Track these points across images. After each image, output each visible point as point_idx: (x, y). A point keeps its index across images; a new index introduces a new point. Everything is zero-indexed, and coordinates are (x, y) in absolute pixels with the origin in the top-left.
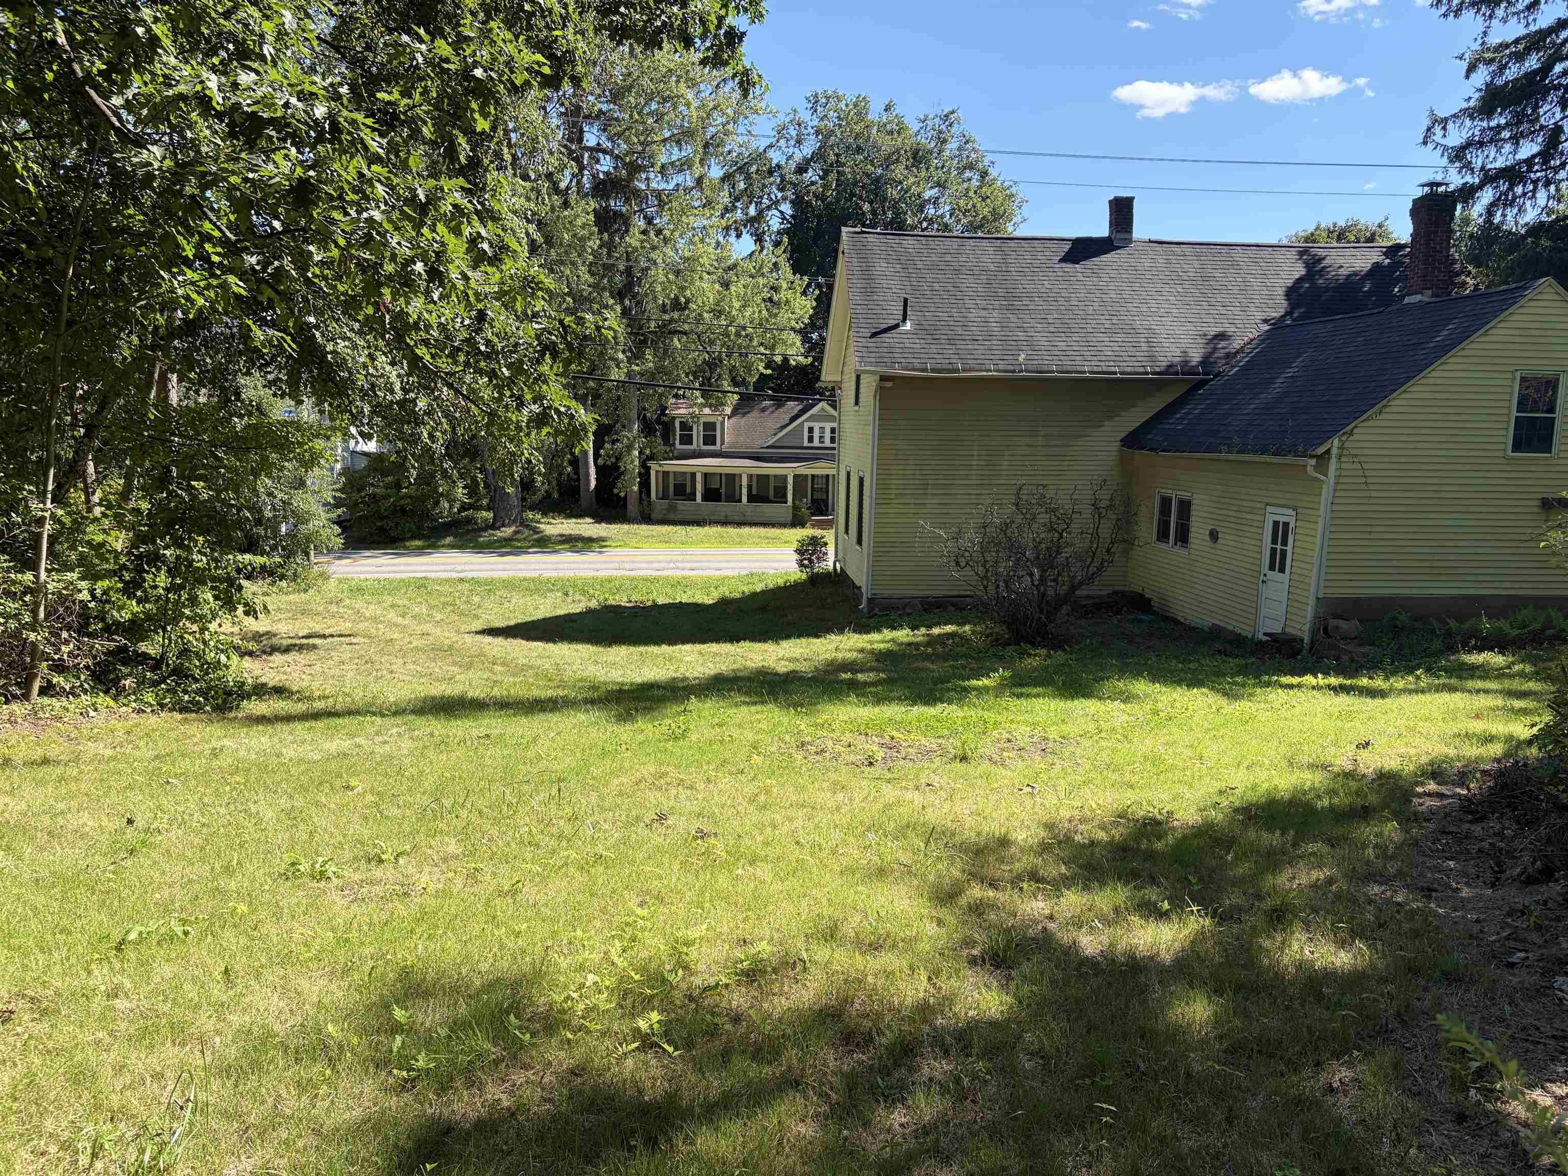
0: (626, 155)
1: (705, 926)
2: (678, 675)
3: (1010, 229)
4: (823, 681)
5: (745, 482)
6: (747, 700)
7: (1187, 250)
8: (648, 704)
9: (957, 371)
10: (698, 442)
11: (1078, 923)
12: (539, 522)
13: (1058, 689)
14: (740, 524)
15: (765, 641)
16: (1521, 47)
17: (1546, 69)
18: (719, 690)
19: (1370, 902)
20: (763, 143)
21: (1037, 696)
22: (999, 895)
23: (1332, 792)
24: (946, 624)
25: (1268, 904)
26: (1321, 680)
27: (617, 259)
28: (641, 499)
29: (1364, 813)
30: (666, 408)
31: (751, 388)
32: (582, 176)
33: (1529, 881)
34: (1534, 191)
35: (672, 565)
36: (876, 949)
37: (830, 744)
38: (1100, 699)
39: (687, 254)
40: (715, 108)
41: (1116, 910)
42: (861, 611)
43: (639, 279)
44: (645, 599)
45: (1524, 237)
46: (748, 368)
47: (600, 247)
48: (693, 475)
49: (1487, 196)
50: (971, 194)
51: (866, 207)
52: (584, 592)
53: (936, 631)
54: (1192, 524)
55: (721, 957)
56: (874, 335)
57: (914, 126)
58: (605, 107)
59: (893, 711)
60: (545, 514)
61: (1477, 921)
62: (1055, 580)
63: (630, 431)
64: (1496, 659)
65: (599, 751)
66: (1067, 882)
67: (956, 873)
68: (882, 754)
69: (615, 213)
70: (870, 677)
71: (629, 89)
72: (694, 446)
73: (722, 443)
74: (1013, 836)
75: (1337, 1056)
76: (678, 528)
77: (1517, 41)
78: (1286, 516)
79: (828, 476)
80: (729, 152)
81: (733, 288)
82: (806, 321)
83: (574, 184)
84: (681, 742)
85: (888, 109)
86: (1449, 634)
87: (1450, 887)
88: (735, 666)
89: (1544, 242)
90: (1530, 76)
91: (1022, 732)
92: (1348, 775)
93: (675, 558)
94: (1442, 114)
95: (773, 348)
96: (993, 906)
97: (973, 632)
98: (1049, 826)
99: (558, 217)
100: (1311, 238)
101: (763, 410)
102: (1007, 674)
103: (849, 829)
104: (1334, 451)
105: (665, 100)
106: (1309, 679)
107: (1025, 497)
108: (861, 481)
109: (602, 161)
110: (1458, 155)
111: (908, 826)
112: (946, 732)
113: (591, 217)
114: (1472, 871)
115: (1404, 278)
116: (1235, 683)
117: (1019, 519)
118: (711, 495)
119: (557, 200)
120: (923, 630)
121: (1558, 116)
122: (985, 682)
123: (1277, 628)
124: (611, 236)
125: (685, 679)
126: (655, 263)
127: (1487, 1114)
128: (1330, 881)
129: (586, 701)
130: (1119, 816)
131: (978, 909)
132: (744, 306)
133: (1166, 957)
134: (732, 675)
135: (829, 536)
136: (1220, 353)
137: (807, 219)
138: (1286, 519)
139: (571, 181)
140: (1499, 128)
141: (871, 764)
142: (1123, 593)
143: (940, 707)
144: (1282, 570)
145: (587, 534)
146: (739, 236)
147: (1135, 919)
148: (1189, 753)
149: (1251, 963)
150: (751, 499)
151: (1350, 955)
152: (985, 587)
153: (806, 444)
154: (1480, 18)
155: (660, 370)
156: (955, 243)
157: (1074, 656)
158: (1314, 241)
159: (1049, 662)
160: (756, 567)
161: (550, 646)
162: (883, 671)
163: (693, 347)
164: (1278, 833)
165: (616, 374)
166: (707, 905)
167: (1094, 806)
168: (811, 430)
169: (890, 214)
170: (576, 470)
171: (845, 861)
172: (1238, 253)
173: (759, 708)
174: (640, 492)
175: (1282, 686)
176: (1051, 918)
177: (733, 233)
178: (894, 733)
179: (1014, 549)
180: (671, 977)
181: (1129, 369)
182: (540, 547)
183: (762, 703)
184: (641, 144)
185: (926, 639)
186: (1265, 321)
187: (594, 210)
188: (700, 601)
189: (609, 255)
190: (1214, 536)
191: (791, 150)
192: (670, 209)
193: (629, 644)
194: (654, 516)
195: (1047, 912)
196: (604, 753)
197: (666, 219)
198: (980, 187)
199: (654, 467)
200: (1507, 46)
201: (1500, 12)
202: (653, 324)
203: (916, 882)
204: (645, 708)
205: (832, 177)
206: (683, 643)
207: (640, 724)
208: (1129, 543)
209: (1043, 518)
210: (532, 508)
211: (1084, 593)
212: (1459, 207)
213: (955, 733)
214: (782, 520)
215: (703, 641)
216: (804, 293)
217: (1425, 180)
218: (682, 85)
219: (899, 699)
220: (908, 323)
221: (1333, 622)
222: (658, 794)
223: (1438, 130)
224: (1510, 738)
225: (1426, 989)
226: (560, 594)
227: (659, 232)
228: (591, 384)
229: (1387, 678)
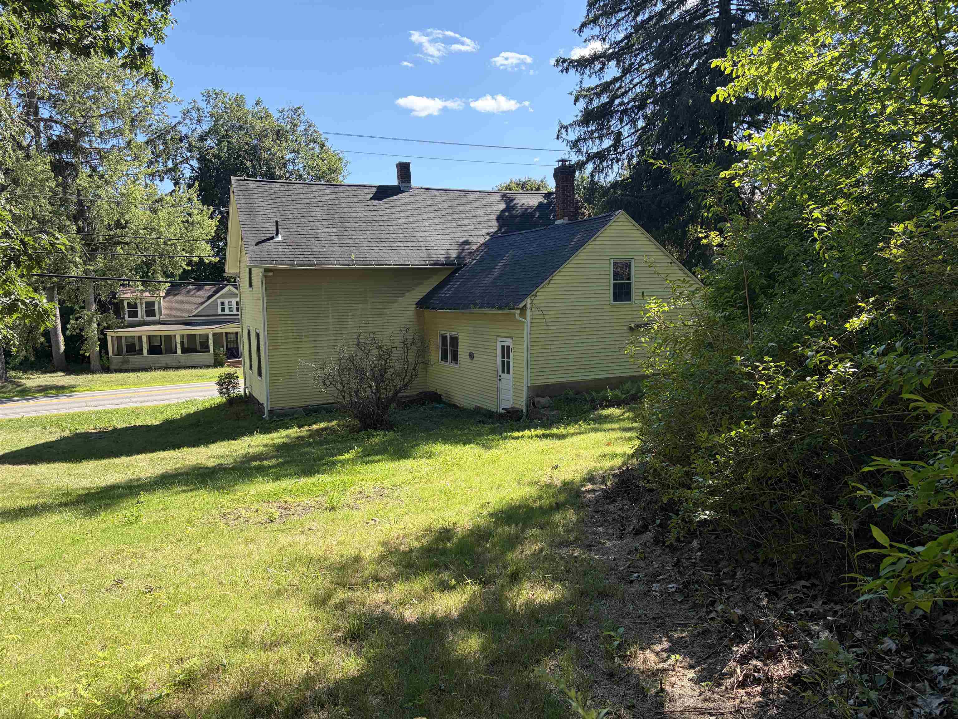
0: (73, 124)
1: (151, 655)
2: (134, 477)
3: (341, 179)
4: (240, 468)
5: (178, 340)
6: (185, 489)
7: (443, 193)
8: (109, 501)
9: (314, 265)
10: (142, 315)
11: (403, 603)
12: (21, 378)
13: (391, 455)
14: (177, 368)
15: (198, 446)
16: (598, 90)
17: (611, 102)
18: (164, 484)
19: (562, 558)
20: (174, 121)
21: (378, 461)
22: (355, 594)
23: (540, 498)
24: (321, 422)
25: (509, 570)
26: (533, 432)
27: (71, 194)
28: (101, 356)
29: (558, 507)
30: (116, 294)
31: (177, 278)
32: (40, 138)
33: (637, 533)
34: (612, 165)
35: (128, 400)
36: (276, 646)
37: (243, 512)
38: (414, 458)
39: (124, 191)
40: (136, 96)
41: (425, 590)
42: (264, 419)
43: (88, 207)
44: (107, 425)
45: (609, 189)
46: (175, 265)
47: (57, 186)
48: (140, 338)
49: (590, 167)
50: (315, 157)
51: (249, 164)
52: (59, 426)
53: (315, 427)
54: (459, 350)
55: (164, 674)
56: (258, 244)
57: (276, 115)
58: (54, 92)
59: (287, 483)
60: (25, 372)
61: (614, 560)
62: (386, 389)
63: (90, 310)
64: (615, 411)
65: (70, 541)
66: (396, 578)
67: (327, 584)
68: (278, 514)
69: (67, 163)
70: (273, 462)
71: (72, 81)
72: (139, 318)
73: (160, 315)
74: (363, 554)
75: (547, 654)
76: (131, 374)
77: (596, 87)
78: (507, 342)
79: (237, 333)
80: (150, 126)
81: (160, 214)
82: (213, 235)
83: (33, 143)
84: (135, 525)
85: (258, 103)
86: (593, 400)
87: (600, 543)
88: (177, 466)
89: (619, 192)
90: (604, 105)
91: (369, 486)
92: (548, 486)
93: (130, 395)
94: (565, 123)
95: (191, 252)
96: (351, 602)
97: (338, 425)
98: (385, 544)
99: (22, 165)
100: (508, 188)
101: (188, 292)
102: (360, 449)
103: (256, 569)
104: (528, 305)
105: (99, 89)
106: (527, 433)
107: (363, 341)
108: (258, 335)
109: (55, 128)
110: (574, 145)
111: (296, 559)
112: (321, 493)
113: (48, 167)
114: (610, 531)
115: (553, 211)
116: (489, 439)
117: (360, 354)
118: (154, 350)
119: (21, 154)
120: (306, 427)
121: (619, 126)
122: (347, 456)
123: (508, 405)
124: (65, 178)
125: (139, 479)
126: (100, 197)
127: (623, 670)
128: (541, 550)
129: (61, 505)
130: (426, 531)
131: (341, 606)
132: (169, 226)
133: (455, 614)
134: (174, 472)
135: (239, 372)
136: (466, 252)
137: (209, 170)
138: (508, 344)
139: (31, 141)
140: (592, 132)
141: (271, 521)
142: (425, 393)
143: (318, 476)
144: (508, 372)
145: (60, 384)
146: (162, 180)
147: (436, 594)
148: (464, 485)
149: (501, 609)
150: (184, 351)
151: (552, 593)
152: (344, 397)
153: (220, 312)
154: (578, 74)
155: (110, 268)
156: (306, 187)
157: (400, 433)
158: (510, 190)
159: (385, 439)
160: (190, 396)
161: (33, 467)
162: (281, 457)
163: (133, 252)
164: (513, 526)
165: (74, 272)
166: (153, 640)
167: (411, 526)
168: (223, 304)
169: (264, 168)
170: (48, 340)
171: (255, 590)
172: (470, 196)
173: (193, 493)
174: (100, 351)
175: (513, 438)
176: (387, 602)
177: (158, 179)
178: (288, 499)
179: (360, 372)
180: (126, 698)
181: (416, 263)
182: (23, 396)
183: (195, 489)
184: (83, 117)
185: (309, 433)
186: (488, 234)
187: (51, 162)
188: (150, 423)
189: (64, 192)
190: (471, 356)
191: (194, 126)
192: (108, 161)
193: (96, 459)
194: (112, 367)
195: (384, 599)
196: (74, 542)
197: (106, 168)
198: (321, 153)
199: (110, 334)
200: (592, 89)
201: (587, 72)
202: (101, 238)
203: (301, 596)
204: (107, 505)
205: (224, 144)
206: (138, 454)
207: (103, 516)
208: (426, 364)
209: (375, 352)
210: (14, 369)
211: (404, 394)
212: (577, 173)
213: (327, 493)
214: (208, 363)
215: (153, 451)
216: (211, 217)
217: (560, 158)
218: (111, 80)
219: (291, 475)
220: (280, 236)
221: (537, 399)
222: (116, 566)
223: (563, 131)
224: (624, 454)
225: (591, 604)
226: (39, 429)
227: (102, 177)
228: (55, 279)
229: (565, 428)
